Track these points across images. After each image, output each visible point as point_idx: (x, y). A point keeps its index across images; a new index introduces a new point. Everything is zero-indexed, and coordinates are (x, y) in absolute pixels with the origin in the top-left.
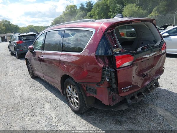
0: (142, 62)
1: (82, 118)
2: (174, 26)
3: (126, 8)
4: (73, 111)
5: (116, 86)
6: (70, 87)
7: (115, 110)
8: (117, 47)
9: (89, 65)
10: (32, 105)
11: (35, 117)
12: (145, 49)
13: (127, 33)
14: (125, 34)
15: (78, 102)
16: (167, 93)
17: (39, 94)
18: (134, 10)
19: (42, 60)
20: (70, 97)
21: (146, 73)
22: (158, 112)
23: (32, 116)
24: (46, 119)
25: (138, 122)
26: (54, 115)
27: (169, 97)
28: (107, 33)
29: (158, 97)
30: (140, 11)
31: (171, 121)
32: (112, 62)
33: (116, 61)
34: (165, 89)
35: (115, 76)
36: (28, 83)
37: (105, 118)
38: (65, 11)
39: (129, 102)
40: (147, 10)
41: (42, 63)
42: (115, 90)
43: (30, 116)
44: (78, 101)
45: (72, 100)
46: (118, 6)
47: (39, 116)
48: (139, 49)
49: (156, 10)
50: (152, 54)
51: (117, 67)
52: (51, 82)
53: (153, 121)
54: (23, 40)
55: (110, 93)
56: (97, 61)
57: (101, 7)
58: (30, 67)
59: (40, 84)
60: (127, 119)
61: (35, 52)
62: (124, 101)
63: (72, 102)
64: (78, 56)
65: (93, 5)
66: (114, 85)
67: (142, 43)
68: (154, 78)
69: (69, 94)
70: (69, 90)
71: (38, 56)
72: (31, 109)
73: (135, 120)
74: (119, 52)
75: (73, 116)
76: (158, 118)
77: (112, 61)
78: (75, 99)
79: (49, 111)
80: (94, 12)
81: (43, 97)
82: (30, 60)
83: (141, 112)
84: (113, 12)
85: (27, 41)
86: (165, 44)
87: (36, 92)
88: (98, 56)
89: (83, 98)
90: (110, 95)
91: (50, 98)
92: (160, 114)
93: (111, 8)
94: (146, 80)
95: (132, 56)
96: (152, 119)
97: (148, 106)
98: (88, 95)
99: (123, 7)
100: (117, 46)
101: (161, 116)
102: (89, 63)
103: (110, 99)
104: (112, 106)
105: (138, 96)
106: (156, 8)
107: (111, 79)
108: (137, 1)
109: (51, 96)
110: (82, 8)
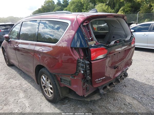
0: (115, 54)
1: (56, 107)
2: (137, 24)
3: (97, 6)
4: (47, 100)
5: (90, 78)
6: (45, 77)
7: (89, 100)
8: (92, 40)
9: (64, 56)
10: (6, 93)
11: (8, 106)
12: (117, 43)
13: (98, 27)
14: (96, 29)
15: (52, 92)
16: (133, 82)
17: (13, 82)
18: (104, 9)
19: (17, 49)
20: (45, 87)
21: (117, 65)
22: (127, 100)
23: (5, 105)
24: (19, 108)
25: (109, 110)
26: (27, 104)
27: (135, 86)
28: (83, 25)
29: (125, 86)
30: (109, 10)
31: (138, 109)
32: (87, 55)
33: (91, 54)
34: (132, 78)
35: (89, 68)
36: (4, 70)
37: (78, 106)
38: (43, 5)
39: (101, 93)
40: (115, 10)
41: (17, 52)
42: (89, 81)
43: (3, 105)
44: (52, 90)
45: (46, 89)
46: (91, 4)
47: (13, 105)
48: (112, 43)
49: (122, 10)
50: (123, 48)
51: (92, 59)
52: (26, 71)
53: (123, 110)
54: (1, 29)
55: (84, 84)
56: (72, 53)
57: (76, 4)
58: (6, 55)
59: (16, 72)
60: (99, 107)
61: (11, 41)
62: (97, 91)
63: (46, 91)
64: (53, 47)
65: (69, 2)
66: (88, 77)
67: (114, 37)
68: (124, 70)
69: (43, 83)
70: (43, 79)
71: (13, 45)
72: (5, 98)
73: (106, 108)
74: (94, 45)
75: (47, 105)
76: (127, 106)
77: (87, 53)
78: (49, 88)
79: (23, 100)
80: (70, 8)
81: (18, 86)
82: (6, 48)
83: (111, 100)
84: (86, 9)
85: (5, 30)
86: (135, 39)
87: (11, 80)
88: (73, 48)
89: (57, 89)
90: (84, 86)
91: (24, 86)
92: (129, 102)
93: (85, 5)
94: (117, 72)
95: (106, 49)
96: (122, 107)
97: (118, 95)
98: (62, 86)
99: (95, 6)
100: (92, 38)
101: (129, 104)
102: (64, 54)
103: (84, 89)
104: (85, 96)
105: (109, 86)
106: (122, 8)
107: (86, 71)
108: (106, 1)
109: (26, 84)
110: (59, 4)
